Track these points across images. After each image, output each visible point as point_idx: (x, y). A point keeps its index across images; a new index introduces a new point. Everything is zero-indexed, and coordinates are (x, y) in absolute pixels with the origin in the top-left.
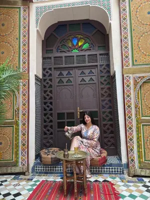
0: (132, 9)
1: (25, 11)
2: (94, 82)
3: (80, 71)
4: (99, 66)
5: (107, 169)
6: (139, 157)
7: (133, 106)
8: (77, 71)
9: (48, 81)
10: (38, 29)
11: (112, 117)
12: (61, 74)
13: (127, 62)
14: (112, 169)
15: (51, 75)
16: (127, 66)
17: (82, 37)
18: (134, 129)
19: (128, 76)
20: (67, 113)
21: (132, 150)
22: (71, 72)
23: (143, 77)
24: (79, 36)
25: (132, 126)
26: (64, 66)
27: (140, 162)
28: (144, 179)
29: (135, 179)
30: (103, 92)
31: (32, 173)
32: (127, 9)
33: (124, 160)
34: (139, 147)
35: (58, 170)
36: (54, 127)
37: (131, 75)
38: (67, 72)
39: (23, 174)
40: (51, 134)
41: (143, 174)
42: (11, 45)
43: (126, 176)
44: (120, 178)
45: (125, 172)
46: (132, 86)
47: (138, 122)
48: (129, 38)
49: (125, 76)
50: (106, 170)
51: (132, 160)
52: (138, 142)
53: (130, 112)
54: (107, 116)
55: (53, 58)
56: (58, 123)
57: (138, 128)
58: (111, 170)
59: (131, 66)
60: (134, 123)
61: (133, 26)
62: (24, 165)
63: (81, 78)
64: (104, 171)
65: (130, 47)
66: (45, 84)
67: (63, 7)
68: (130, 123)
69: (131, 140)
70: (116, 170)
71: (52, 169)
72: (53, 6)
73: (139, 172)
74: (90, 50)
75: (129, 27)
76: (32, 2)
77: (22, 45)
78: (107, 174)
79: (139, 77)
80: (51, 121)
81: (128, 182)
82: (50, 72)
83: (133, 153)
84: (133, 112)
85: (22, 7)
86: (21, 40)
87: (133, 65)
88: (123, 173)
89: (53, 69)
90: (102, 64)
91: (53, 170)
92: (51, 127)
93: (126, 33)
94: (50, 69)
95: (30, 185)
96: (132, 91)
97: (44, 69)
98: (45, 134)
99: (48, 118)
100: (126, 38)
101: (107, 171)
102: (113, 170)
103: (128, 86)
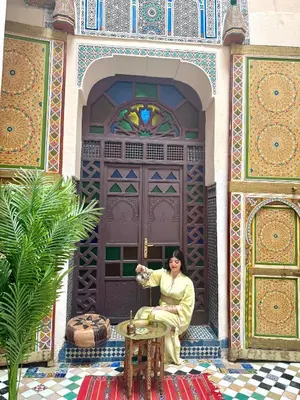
0: (250, 81)
1: (58, 50)
2: (175, 194)
3: (153, 173)
4: (185, 167)
5: (194, 349)
6: (248, 330)
7: (242, 246)
8: (146, 171)
9: (91, 185)
10: (81, 88)
11: (203, 258)
12: (117, 174)
13: (238, 170)
14: (203, 349)
15: (97, 175)
16: (237, 178)
17: (158, 109)
18: (242, 284)
19: (237, 195)
20: (125, 248)
21: (236, 318)
22: (136, 172)
23: (262, 199)
24: (154, 108)
25: (239, 278)
26: (123, 160)
27: (247, 338)
28: (252, 364)
29: (239, 366)
30: (190, 214)
31: (59, 361)
32: (244, 80)
33: (222, 335)
34: (247, 313)
35: (109, 355)
36: (98, 274)
37: (242, 194)
38: (127, 172)
39: (44, 364)
40: (94, 286)
41: (251, 357)
42: (26, 115)
43: (224, 361)
44: (217, 366)
45: (223, 354)
46: (243, 211)
47: (250, 272)
48: (243, 130)
49: (233, 194)
50: (192, 351)
51: (236, 335)
52: (247, 306)
53: (237, 255)
54: (195, 256)
55: (103, 144)
56: (107, 265)
57: (248, 282)
58: (200, 351)
59: (242, 179)
60: (243, 274)
61: (251, 110)
62: (46, 348)
63: (153, 186)
64: (189, 353)
65: (243, 146)
66: (85, 190)
67: (132, 55)
68: (237, 273)
69: (236, 301)
70: (209, 351)
71: (98, 352)
72: (113, 49)
73: (245, 353)
74: (173, 136)
75: (243, 112)
76: (73, 34)
77: (49, 117)
78: (193, 358)
79: (256, 199)
80: (94, 262)
81: (231, 371)
82: (96, 168)
83: (239, 323)
84: (242, 256)
85: (52, 42)
86: (49, 108)
87: (247, 177)
88: (220, 356)
89: (102, 165)
90: (191, 163)
91: (100, 355)
92: (94, 273)
93: (239, 122)
94: (97, 163)
95: (67, 387)
96: (242, 221)
97: (85, 163)
98: (81, 286)
99: (88, 256)
100: (238, 130)
101: (194, 354)
102: (205, 351)
103: (236, 212)
